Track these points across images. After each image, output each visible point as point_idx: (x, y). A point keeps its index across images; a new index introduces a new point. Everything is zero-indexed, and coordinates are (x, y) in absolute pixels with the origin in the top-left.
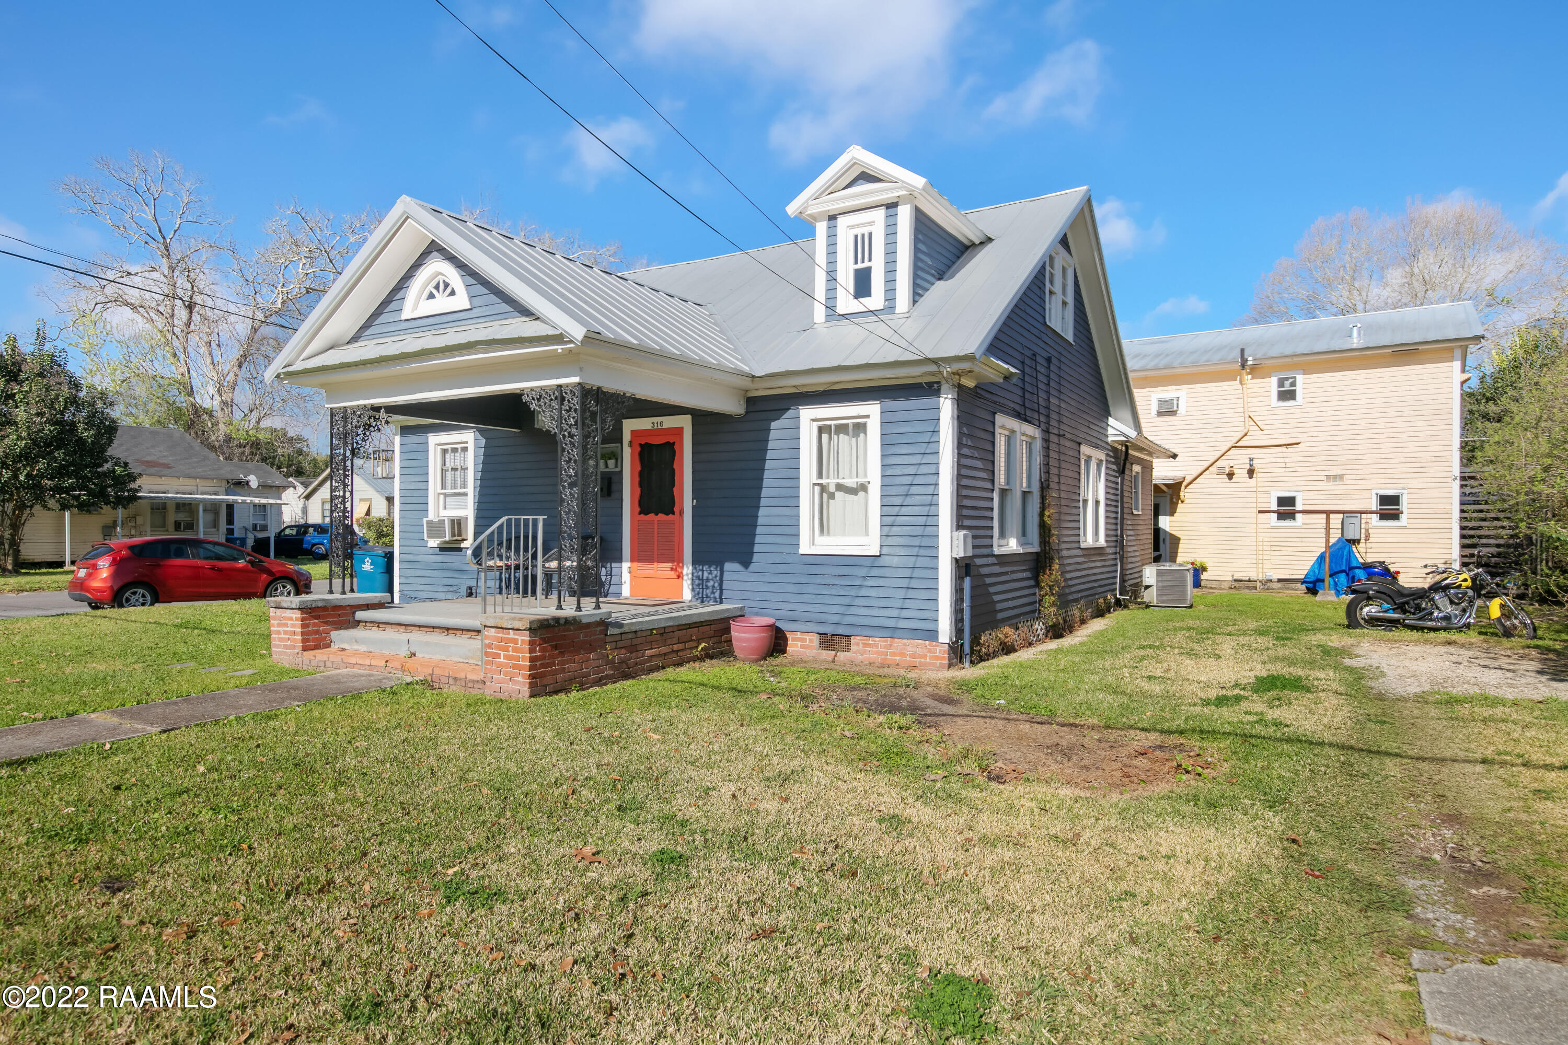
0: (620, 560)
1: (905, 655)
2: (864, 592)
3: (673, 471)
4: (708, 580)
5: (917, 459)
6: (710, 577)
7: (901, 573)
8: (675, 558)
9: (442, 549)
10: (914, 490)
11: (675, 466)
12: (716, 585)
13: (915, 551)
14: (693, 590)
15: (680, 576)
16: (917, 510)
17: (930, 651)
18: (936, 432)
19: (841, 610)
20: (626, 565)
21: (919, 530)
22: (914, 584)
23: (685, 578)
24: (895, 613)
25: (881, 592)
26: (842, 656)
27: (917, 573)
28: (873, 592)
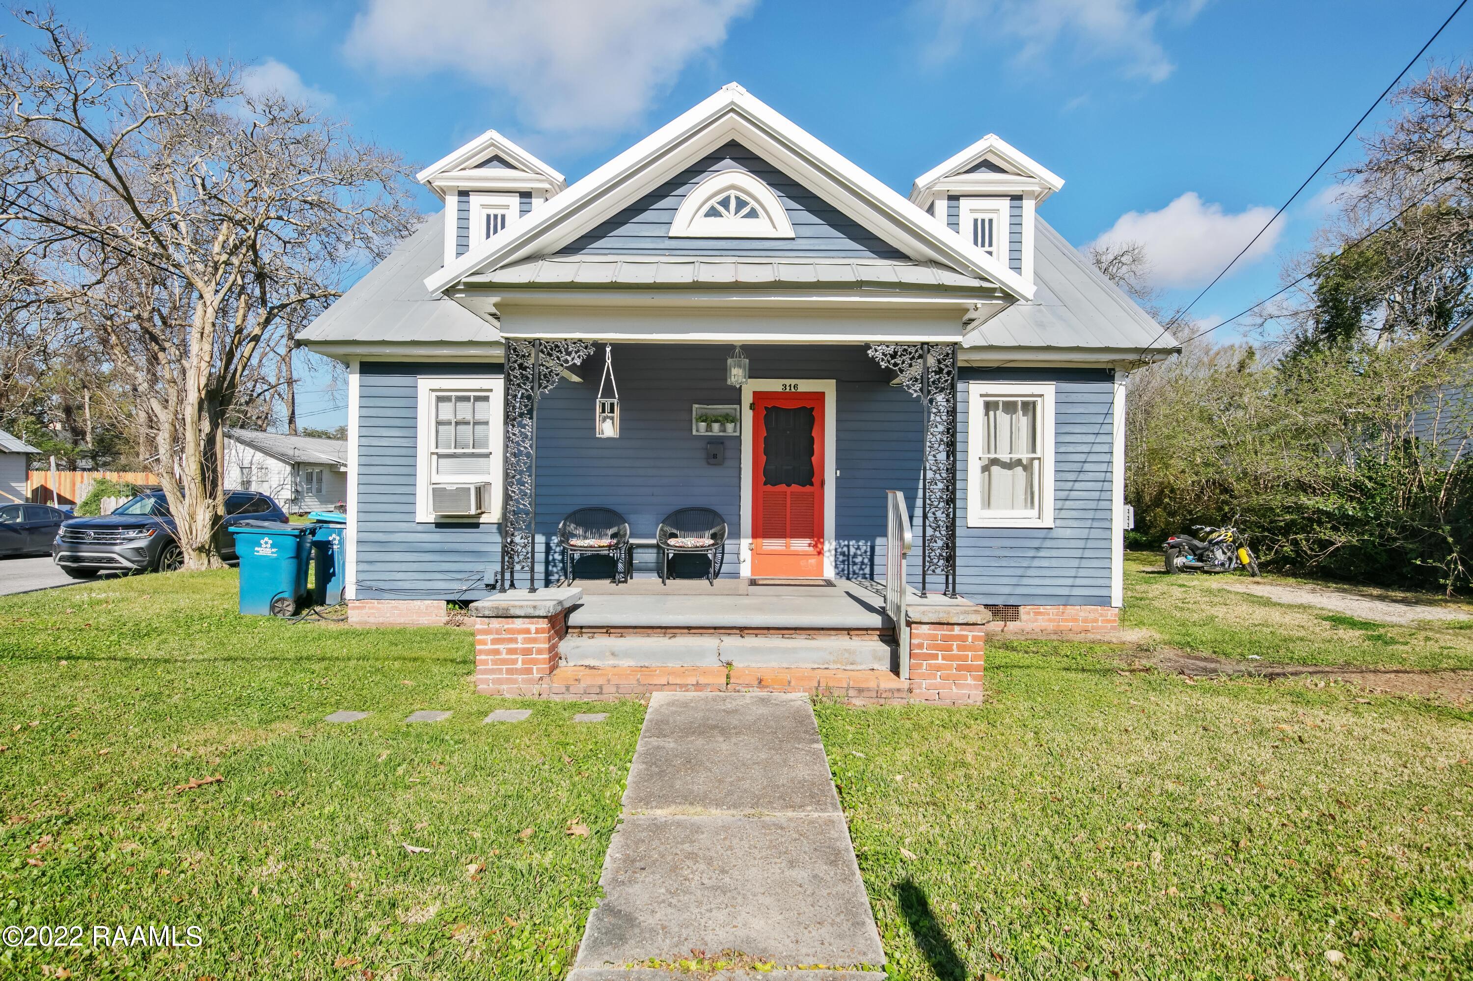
0: (736, 534)
1: (1076, 620)
2: (1036, 563)
3: (812, 441)
4: (855, 556)
5: (1091, 439)
6: (859, 552)
7: (1073, 544)
8: (815, 533)
9: (438, 525)
10: (1087, 467)
11: (814, 434)
12: (866, 561)
13: (1088, 524)
14: (836, 567)
15: (820, 553)
16: (1090, 485)
17: (1102, 615)
18: (1109, 414)
19: (1014, 581)
20: (745, 543)
21: (1093, 505)
22: (1088, 554)
23: (827, 554)
24: (1069, 582)
25: (1054, 563)
26: (1012, 626)
27: (1090, 544)
28: (1045, 563)
